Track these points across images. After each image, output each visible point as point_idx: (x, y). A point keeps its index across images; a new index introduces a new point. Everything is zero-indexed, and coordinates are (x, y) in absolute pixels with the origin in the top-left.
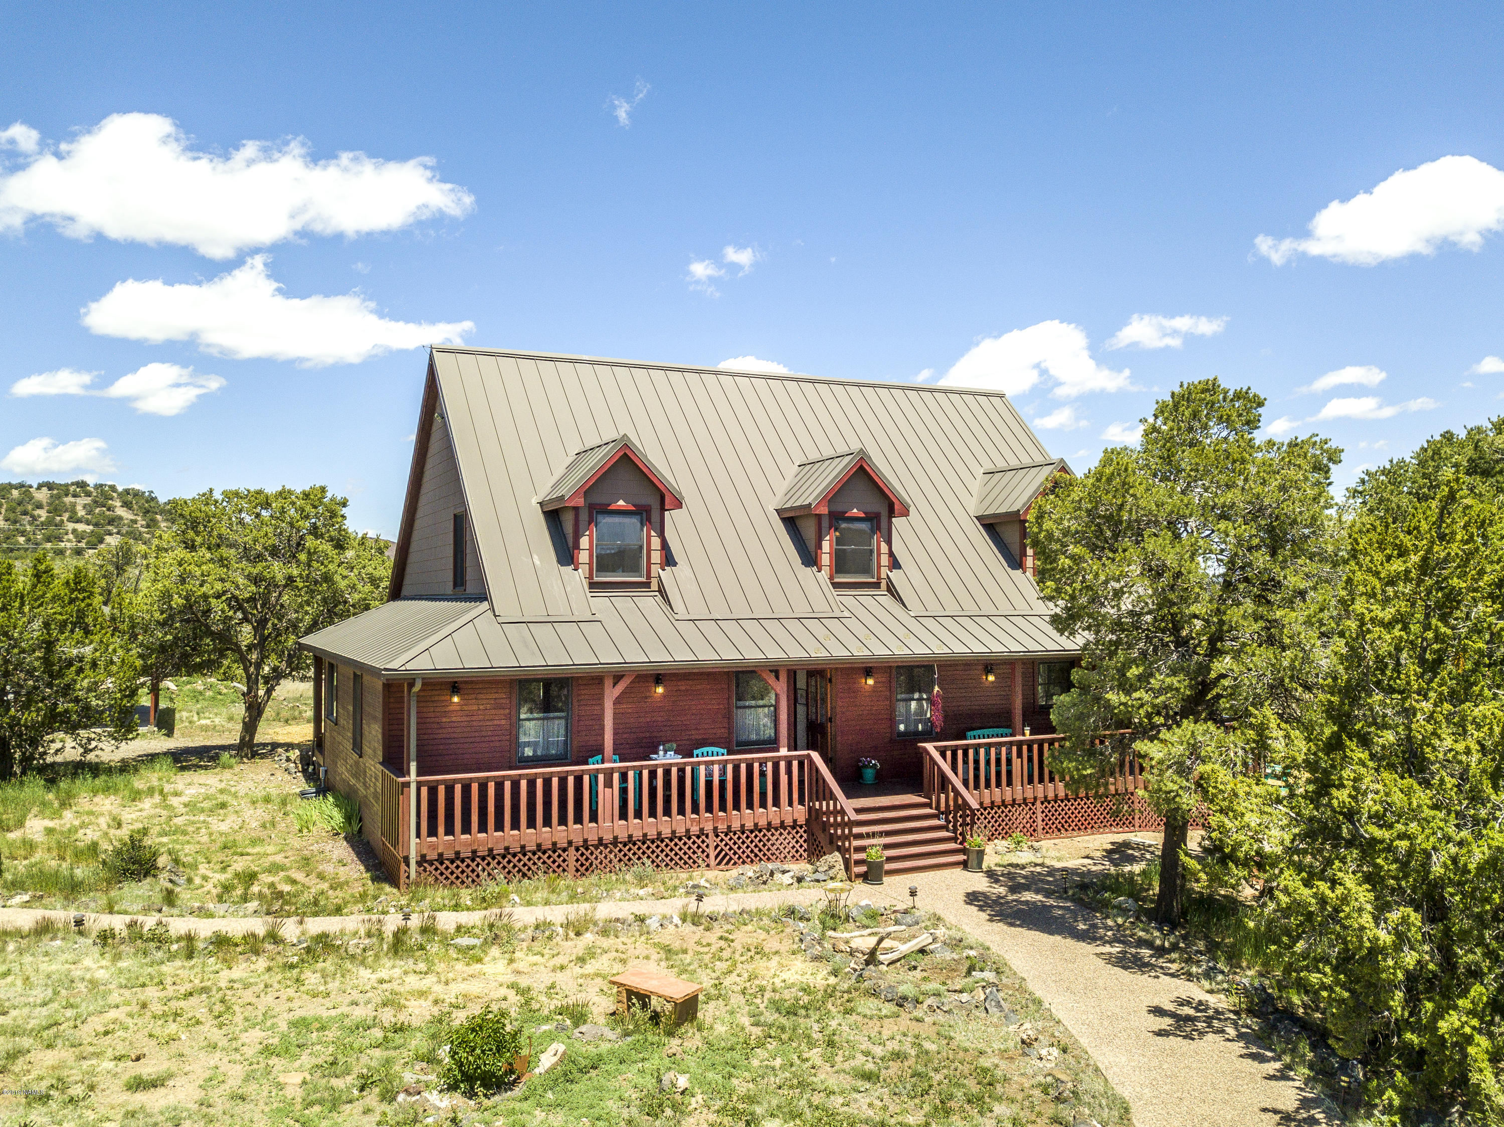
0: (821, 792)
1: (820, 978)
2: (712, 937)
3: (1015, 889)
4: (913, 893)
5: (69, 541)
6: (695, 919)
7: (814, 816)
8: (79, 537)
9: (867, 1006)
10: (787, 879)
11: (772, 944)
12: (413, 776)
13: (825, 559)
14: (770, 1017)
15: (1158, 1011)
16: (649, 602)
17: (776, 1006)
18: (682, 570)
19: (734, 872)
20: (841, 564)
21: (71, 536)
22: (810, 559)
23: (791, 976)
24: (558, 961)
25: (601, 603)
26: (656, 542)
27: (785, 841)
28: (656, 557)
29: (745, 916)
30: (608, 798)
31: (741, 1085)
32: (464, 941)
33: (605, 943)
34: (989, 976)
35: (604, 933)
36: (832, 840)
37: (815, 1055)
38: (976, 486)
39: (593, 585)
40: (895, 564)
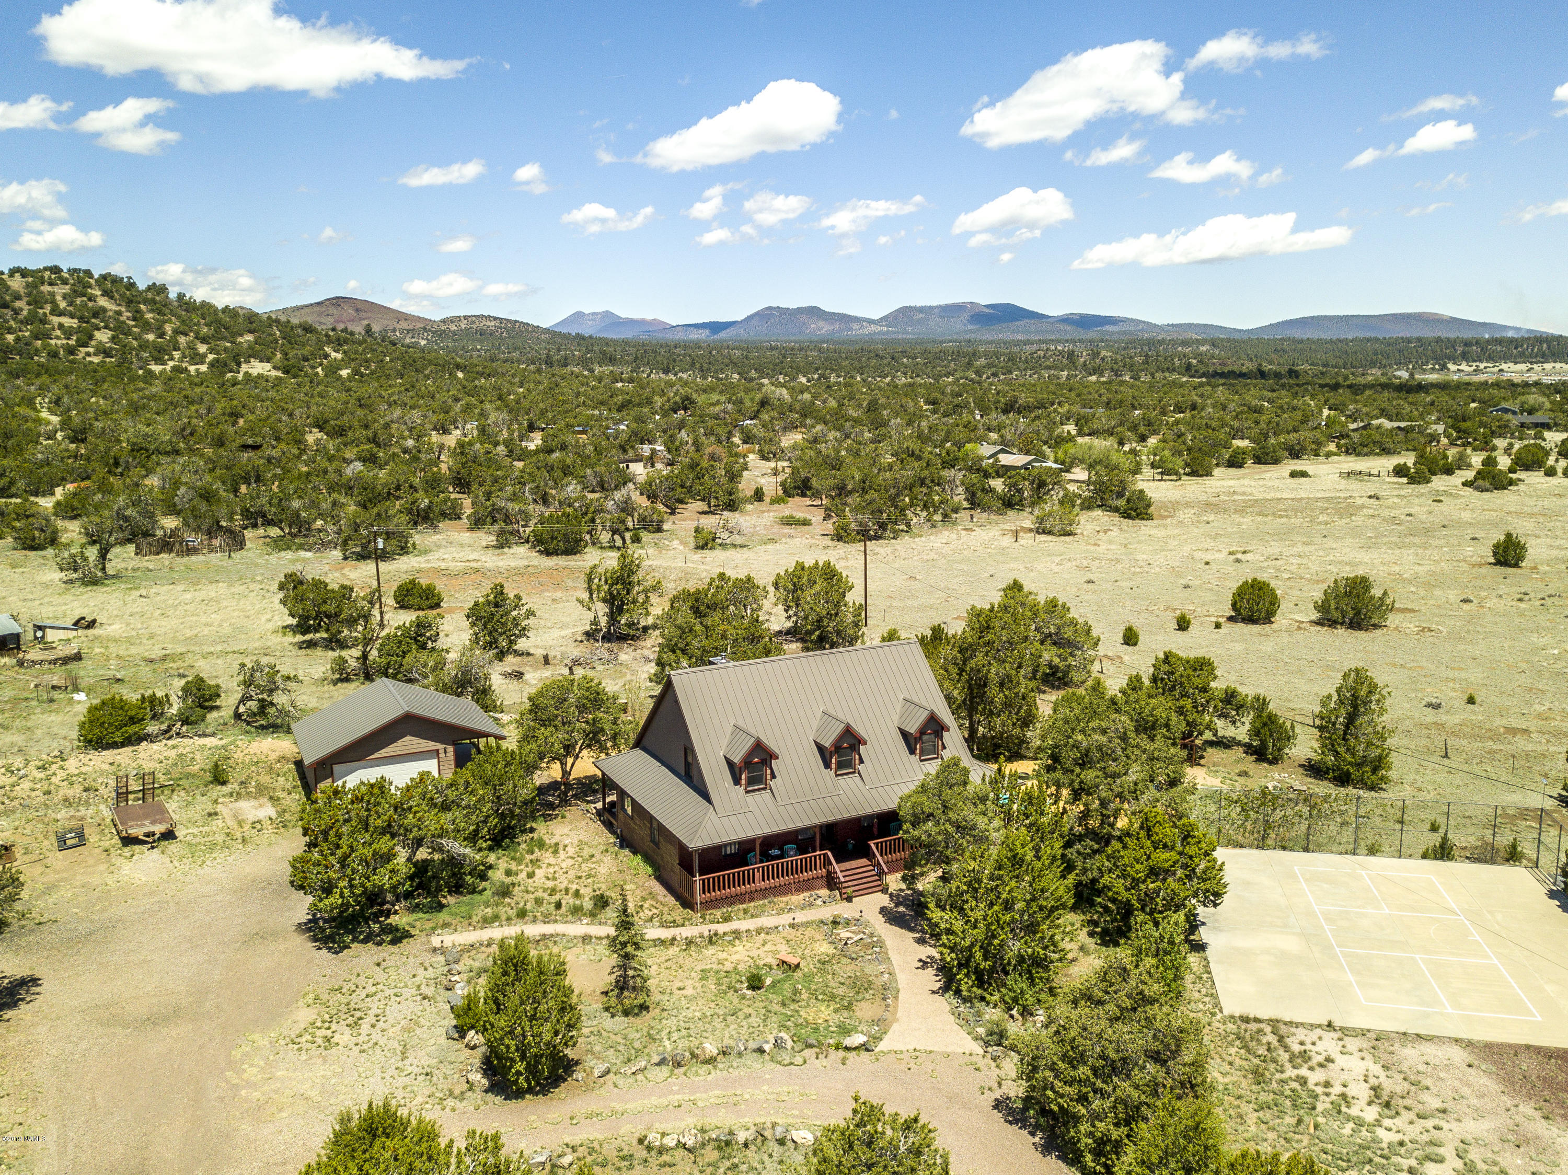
0: (831, 864)
1: (831, 950)
2: (799, 934)
3: (897, 906)
4: (861, 911)
6: (792, 926)
7: (829, 873)
8: (68, 333)
9: (845, 961)
10: (819, 902)
11: (817, 937)
12: (698, 878)
13: (833, 766)
14: (818, 965)
15: (920, 960)
16: (766, 795)
17: (819, 961)
18: (778, 779)
19: (802, 896)
20: (840, 766)
21: (58, 333)
22: (827, 765)
23: (822, 950)
24: (757, 945)
25: (750, 798)
26: (769, 771)
27: (820, 882)
28: (769, 777)
29: (807, 924)
30: (758, 875)
31: (813, 987)
32: (727, 938)
33: (769, 937)
34: (877, 950)
35: (767, 933)
36: (835, 884)
37: (830, 977)
38: (898, 708)
39: (747, 792)
40: (861, 761)
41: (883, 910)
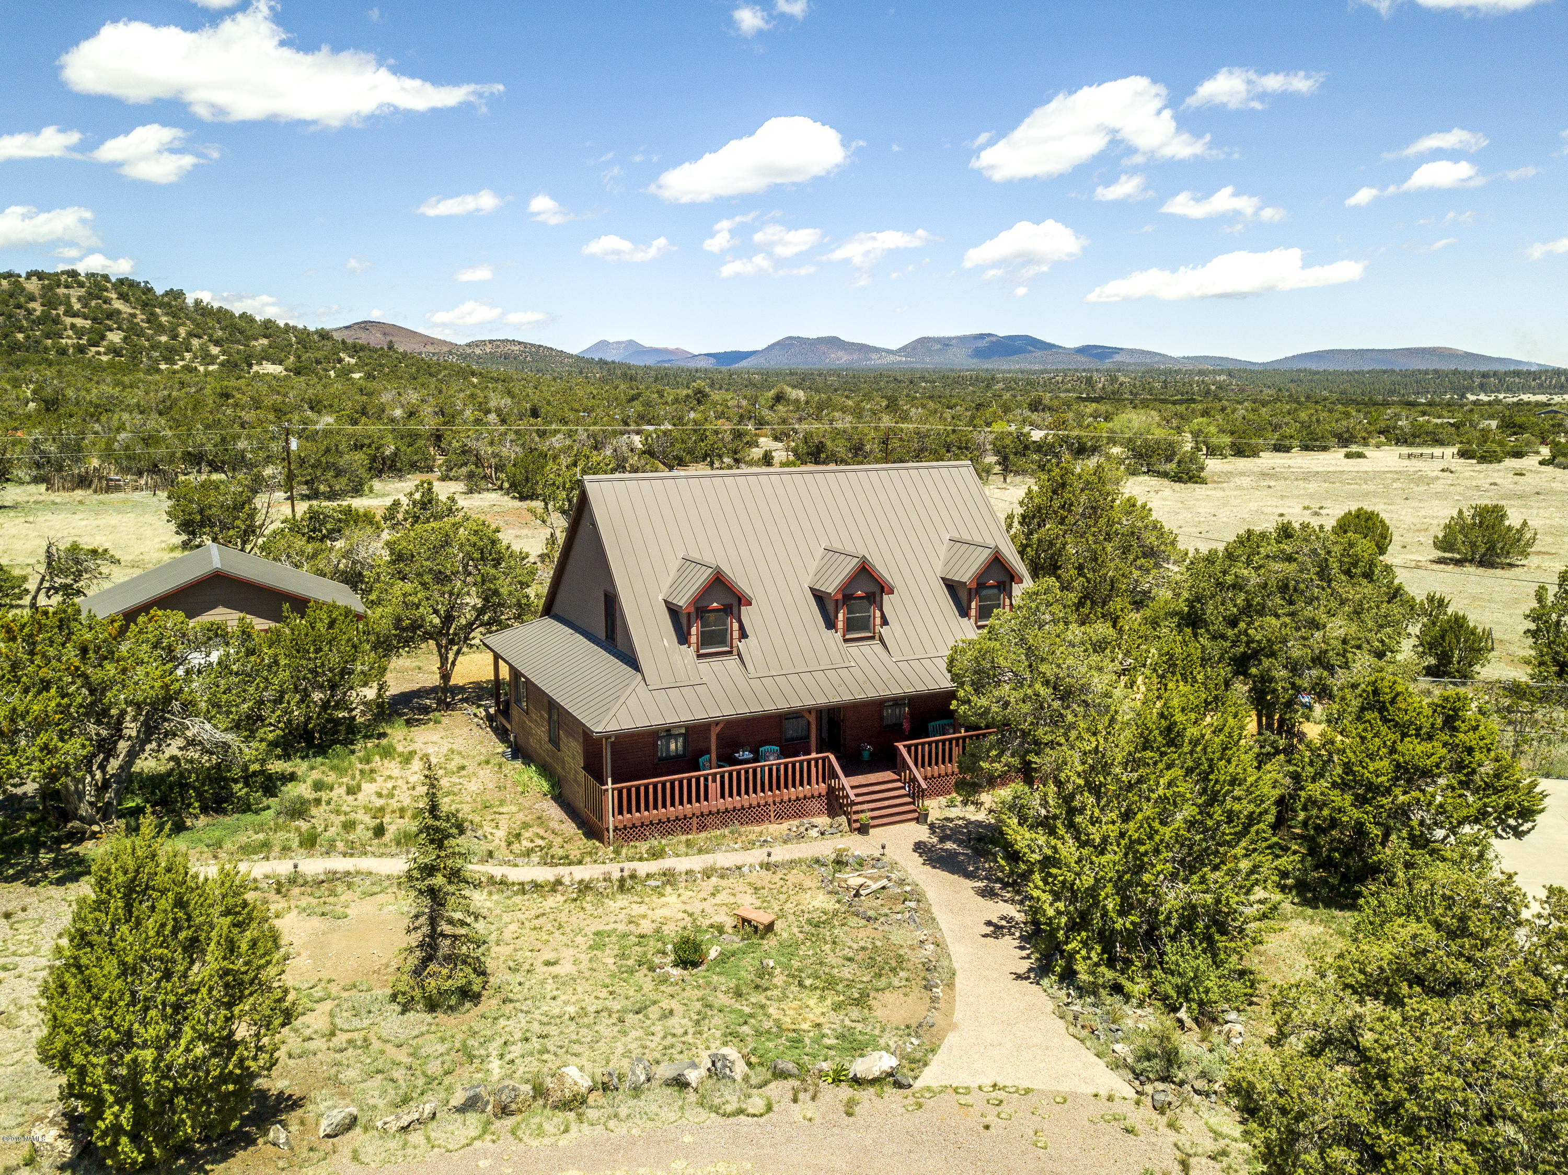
0: (835, 776)
1: (830, 904)
2: (776, 878)
3: (942, 840)
4: (883, 847)
5: (69, 337)
6: (766, 866)
7: (831, 790)
8: (80, 333)
9: (853, 921)
10: (814, 833)
11: (808, 883)
12: (610, 786)
13: (840, 625)
14: (807, 928)
15: (989, 923)
16: (731, 663)
17: (809, 922)
18: (752, 641)
19: (786, 825)
20: (851, 626)
21: (70, 333)
22: (830, 624)
23: (817, 904)
24: (702, 895)
25: (704, 666)
26: (736, 626)
27: (815, 805)
28: (736, 634)
29: (792, 864)
30: (714, 788)
31: (795, 964)
32: (652, 883)
33: (724, 883)
34: (913, 904)
35: (722, 877)
36: (841, 806)
37: (827, 948)
38: (943, 550)
39: (700, 656)
40: (885, 622)
41: (919, 847)
